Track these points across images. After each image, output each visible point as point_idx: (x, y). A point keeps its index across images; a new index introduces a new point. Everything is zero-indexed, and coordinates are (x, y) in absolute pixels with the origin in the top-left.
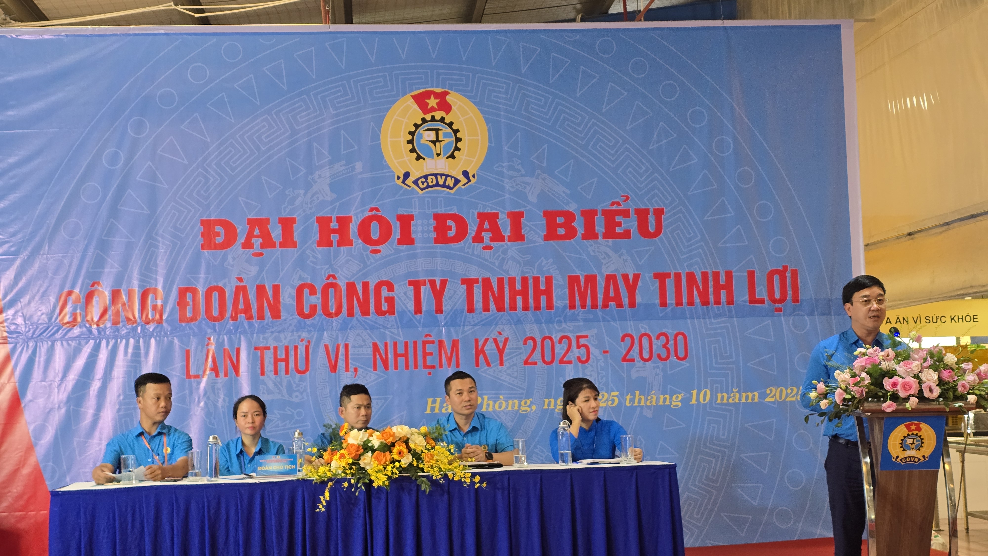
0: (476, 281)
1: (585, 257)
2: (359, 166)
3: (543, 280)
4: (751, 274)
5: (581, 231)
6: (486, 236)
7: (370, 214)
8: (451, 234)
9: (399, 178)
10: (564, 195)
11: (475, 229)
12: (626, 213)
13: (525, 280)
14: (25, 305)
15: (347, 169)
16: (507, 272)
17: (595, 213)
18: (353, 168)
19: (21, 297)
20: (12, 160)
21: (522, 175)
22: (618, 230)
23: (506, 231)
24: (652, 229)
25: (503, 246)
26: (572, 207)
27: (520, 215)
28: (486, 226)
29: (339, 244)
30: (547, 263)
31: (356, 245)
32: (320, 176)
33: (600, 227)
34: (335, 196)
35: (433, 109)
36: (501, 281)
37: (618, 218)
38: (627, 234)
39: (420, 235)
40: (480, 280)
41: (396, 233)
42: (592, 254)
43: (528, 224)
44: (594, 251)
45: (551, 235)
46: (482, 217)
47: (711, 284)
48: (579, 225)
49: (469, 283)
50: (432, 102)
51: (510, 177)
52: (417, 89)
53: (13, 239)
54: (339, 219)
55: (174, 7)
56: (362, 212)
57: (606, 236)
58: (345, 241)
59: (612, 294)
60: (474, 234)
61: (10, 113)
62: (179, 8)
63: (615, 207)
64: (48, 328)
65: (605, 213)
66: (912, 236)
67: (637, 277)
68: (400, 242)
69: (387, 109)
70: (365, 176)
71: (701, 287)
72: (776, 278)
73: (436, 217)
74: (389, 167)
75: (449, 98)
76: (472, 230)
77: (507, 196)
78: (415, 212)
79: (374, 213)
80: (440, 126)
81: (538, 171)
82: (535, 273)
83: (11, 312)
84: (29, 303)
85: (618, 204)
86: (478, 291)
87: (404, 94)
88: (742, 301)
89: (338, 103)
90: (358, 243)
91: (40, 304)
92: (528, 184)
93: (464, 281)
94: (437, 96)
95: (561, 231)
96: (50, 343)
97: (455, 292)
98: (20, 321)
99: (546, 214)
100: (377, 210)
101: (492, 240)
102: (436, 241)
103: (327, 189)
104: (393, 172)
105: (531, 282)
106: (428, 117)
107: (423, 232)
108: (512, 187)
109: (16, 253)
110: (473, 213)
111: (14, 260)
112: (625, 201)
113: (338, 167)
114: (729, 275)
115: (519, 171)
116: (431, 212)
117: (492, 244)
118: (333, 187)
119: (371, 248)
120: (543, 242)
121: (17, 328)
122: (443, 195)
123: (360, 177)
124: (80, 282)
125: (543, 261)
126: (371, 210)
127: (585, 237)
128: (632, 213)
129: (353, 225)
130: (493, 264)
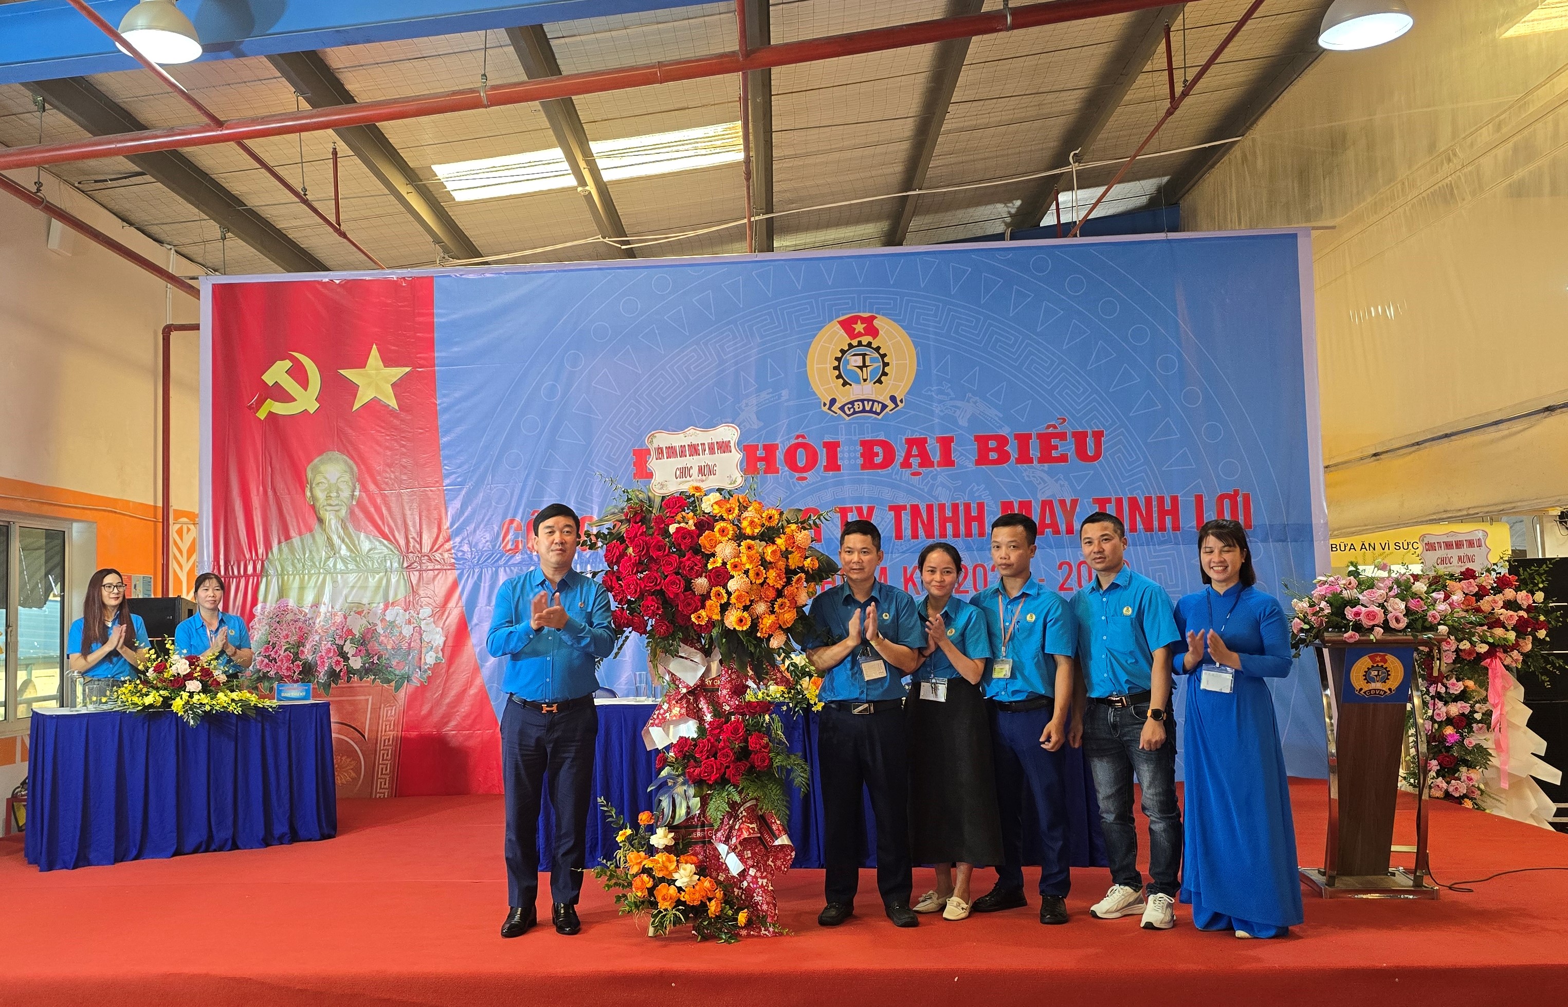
0: (904, 508)
1: (1019, 482)
2: (785, 393)
3: (974, 507)
4: (1199, 499)
5: (1014, 455)
6: (915, 461)
7: (796, 441)
8: (878, 460)
9: (825, 405)
10: (997, 419)
11: (903, 455)
12: (1062, 436)
13: (955, 507)
14: (471, 533)
15: (773, 397)
16: (937, 499)
17: (1029, 436)
18: (780, 396)
19: (468, 525)
20: (457, 395)
21: (951, 399)
22: (1054, 454)
23: (936, 457)
24: (1090, 453)
25: (932, 471)
26: (1005, 431)
27: (951, 439)
28: (915, 451)
29: (766, 472)
30: (979, 489)
31: (782, 473)
32: (747, 405)
33: (1035, 451)
34: (762, 424)
35: (860, 334)
36: (930, 508)
37: (1054, 442)
38: (1063, 458)
39: (847, 462)
40: (908, 507)
41: (823, 460)
42: (1027, 479)
43: (959, 449)
44: (1028, 476)
45: (982, 459)
46: (911, 442)
47: (1155, 509)
48: (1012, 449)
49: (897, 510)
50: (859, 327)
51: (940, 402)
52: (843, 315)
53: (459, 470)
54: (766, 447)
55: (602, 240)
56: (788, 439)
57: (1042, 460)
58: (771, 468)
59: (1048, 521)
60: (901, 460)
61: (456, 349)
62: (607, 240)
63: (1051, 430)
64: (493, 554)
65: (1040, 436)
66: (1378, 457)
67: (1074, 502)
68: (827, 468)
69: (815, 336)
70: (791, 403)
71: (1144, 512)
72: (1227, 503)
73: (863, 443)
74: (814, 394)
75: (875, 322)
76: (900, 456)
77: (937, 421)
78: (841, 438)
79: (800, 440)
80: (868, 351)
81: (969, 395)
82: (966, 499)
83: (458, 539)
84: (475, 531)
85: (1055, 427)
86: (906, 517)
87: (831, 320)
88: (1190, 527)
89: (765, 331)
90: (784, 470)
91: (485, 531)
92: (959, 408)
93: (892, 508)
94: (863, 320)
95: (993, 456)
96: (494, 569)
97: (883, 519)
98: (466, 548)
99: (978, 439)
100: (803, 437)
101: (921, 465)
102: (864, 467)
103: (754, 417)
104: (819, 398)
105: (961, 508)
106: (855, 343)
107: (849, 459)
108: (941, 411)
109: (462, 484)
110: (901, 439)
111: (460, 490)
112: (1062, 423)
113: (764, 395)
114: (1174, 500)
115: (948, 394)
116: (857, 438)
117: (921, 470)
118: (759, 414)
119: (797, 475)
120: (974, 468)
121: (464, 555)
122: (869, 421)
123: (785, 404)
124: (521, 510)
125: (974, 486)
126: (798, 437)
127: (1020, 461)
128: (1069, 436)
129: (779, 452)
130: (922, 490)
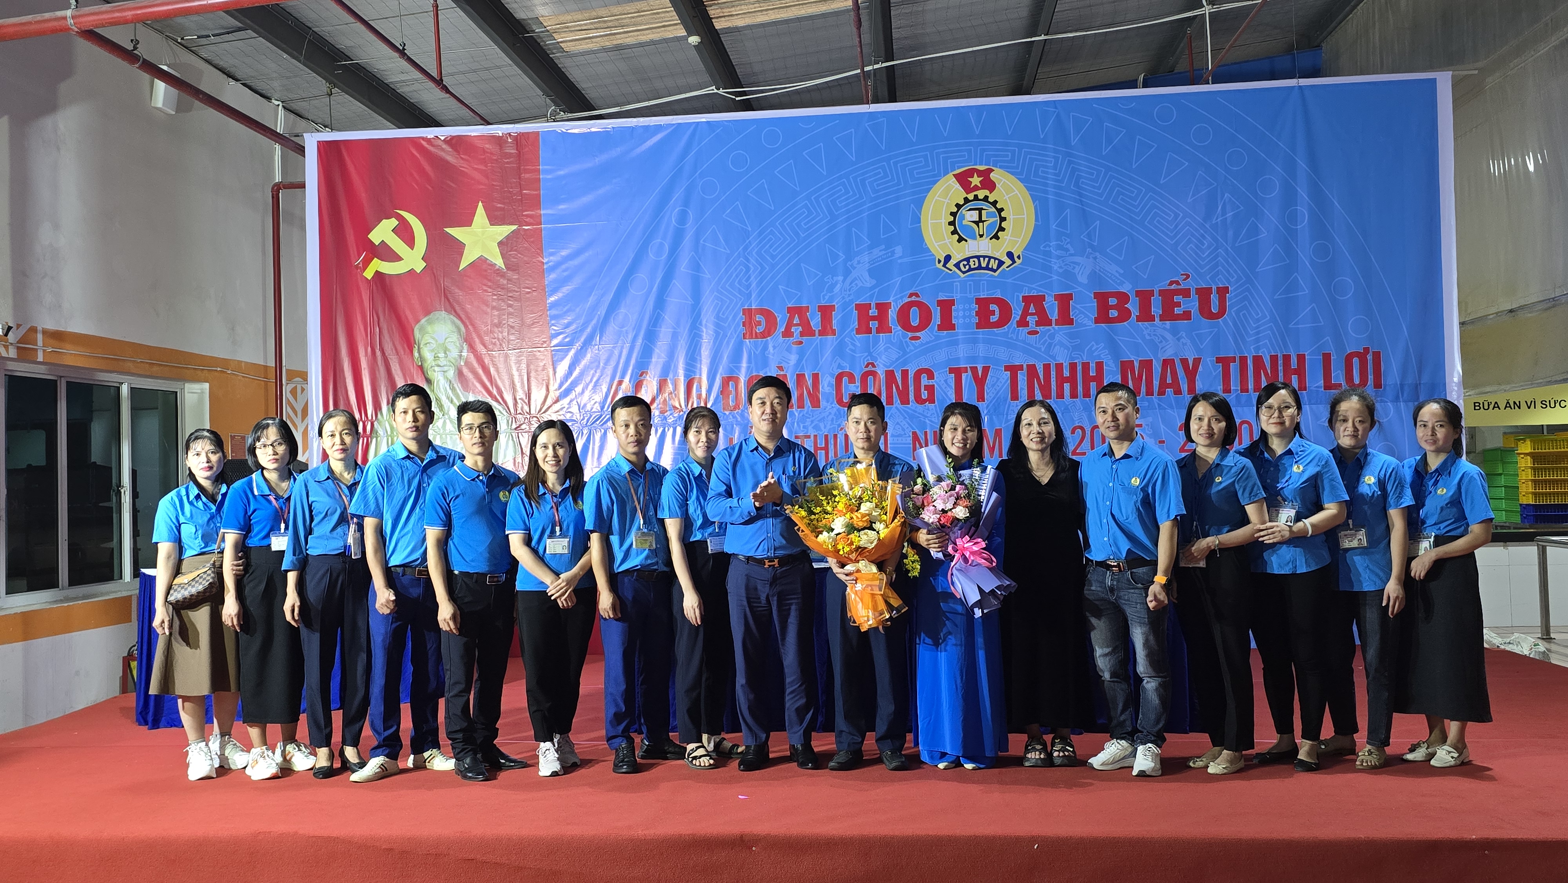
0: (1021, 367)
1: (1140, 341)
2: (898, 250)
3: (1093, 366)
4: (1327, 358)
5: (1135, 312)
6: (1032, 320)
7: (910, 299)
8: (994, 318)
9: (939, 261)
10: (1117, 275)
11: (1020, 313)
12: (1186, 293)
13: (1073, 366)
14: (579, 394)
15: (886, 254)
16: (1054, 358)
17: (1151, 293)
18: (893, 253)
19: (576, 387)
20: (564, 253)
21: (1071, 255)
22: (1177, 311)
23: (1054, 315)
24: (1215, 309)
25: (1049, 330)
26: (1126, 288)
27: (1069, 297)
28: (1032, 309)
29: (879, 331)
30: (1097, 349)
31: (895, 333)
32: (859, 262)
33: (1156, 309)
34: (874, 282)
35: (976, 188)
36: (1047, 367)
37: (1176, 299)
38: (1187, 315)
39: (961, 321)
40: (1025, 367)
41: (937, 319)
42: (1148, 337)
43: (1078, 306)
44: (1149, 335)
45: (1103, 317)
46: (1027, 300)
47: (1280, 368)
48: (1133, 306)
49: (1013, 370)
50: (976, 181)
51: (1059, 257)
52: (959, 168)
53: (567, 330)
54: (879, 306)
55: (716, 91)
56: (901, 298)
57: (1163, 318)
58: (883, 328)
59: (1169, 381)
60: (1018, 318)
61: (562, 207)
62: (721, 91)
63: (1173, 287)
65: (1162, 293)
66: (1513, 314)
67: (1197, 361)
68: (941, 328)
69: (928, 190)
70: (905, 260)
71: (1269, 372)
72: (1356, 360)
73: (979, 301)
74: (928, 250)
75: (992, 176)
76: (1016, 314)
77: (1056, 277)
78: (956, 296)
79: (914, 298)
80: (984, 205)
81: (1089, 250)
82: (1085, 359)
83: (567, 400)
84: (583, 392)
85: (1177, 283)
86: (1022, 377)
87: (946, 173)
88: (1316, 387)
89: (878, 185)
90: (897, 329)
91: (593, 393)
92: (1078, 264)
93: (1007, 368)
94: (980, 173)
95: (1114, 313)
97: (998, 379)
98: (575, 409)
99: (1097, 295)
100: (917, 295)
101: (1038, 324)
102: (979, 326)
103: (866, 275)
104: (933, 255)
105: (1079, 368)
106: (971, 196)
107: (964, 317)
108: (1061, 267)
109: (571, 344)
110: (1018, 296)
111: (568, 350)
112: (1185, 280)
113: (877, 252)
114: (1301, 358)
115: (1067, 250)
116: (973, 296)
117: (1038, 329)
118: (871, 272)
119: (910, 334)
120: (1094, 326)
121: (572, 416)
122: (985, 278)
123: (899, 261)
124: (629, 372)
125: (1093, 345)
126: (911, 295)
127: (1139, 319)
128: (1193, 292)
129: (892, 311)
130: (1040, 349)
